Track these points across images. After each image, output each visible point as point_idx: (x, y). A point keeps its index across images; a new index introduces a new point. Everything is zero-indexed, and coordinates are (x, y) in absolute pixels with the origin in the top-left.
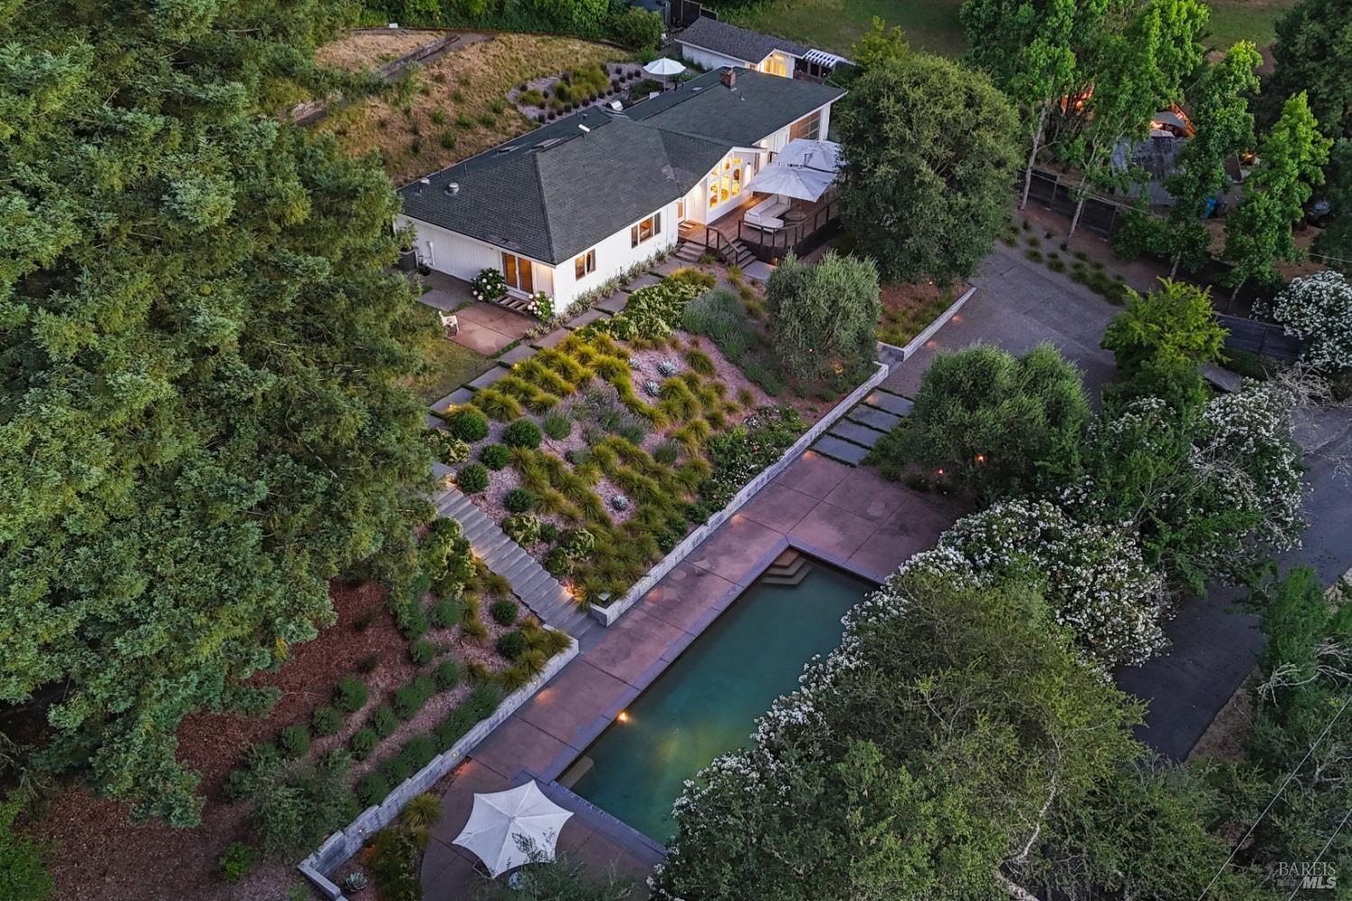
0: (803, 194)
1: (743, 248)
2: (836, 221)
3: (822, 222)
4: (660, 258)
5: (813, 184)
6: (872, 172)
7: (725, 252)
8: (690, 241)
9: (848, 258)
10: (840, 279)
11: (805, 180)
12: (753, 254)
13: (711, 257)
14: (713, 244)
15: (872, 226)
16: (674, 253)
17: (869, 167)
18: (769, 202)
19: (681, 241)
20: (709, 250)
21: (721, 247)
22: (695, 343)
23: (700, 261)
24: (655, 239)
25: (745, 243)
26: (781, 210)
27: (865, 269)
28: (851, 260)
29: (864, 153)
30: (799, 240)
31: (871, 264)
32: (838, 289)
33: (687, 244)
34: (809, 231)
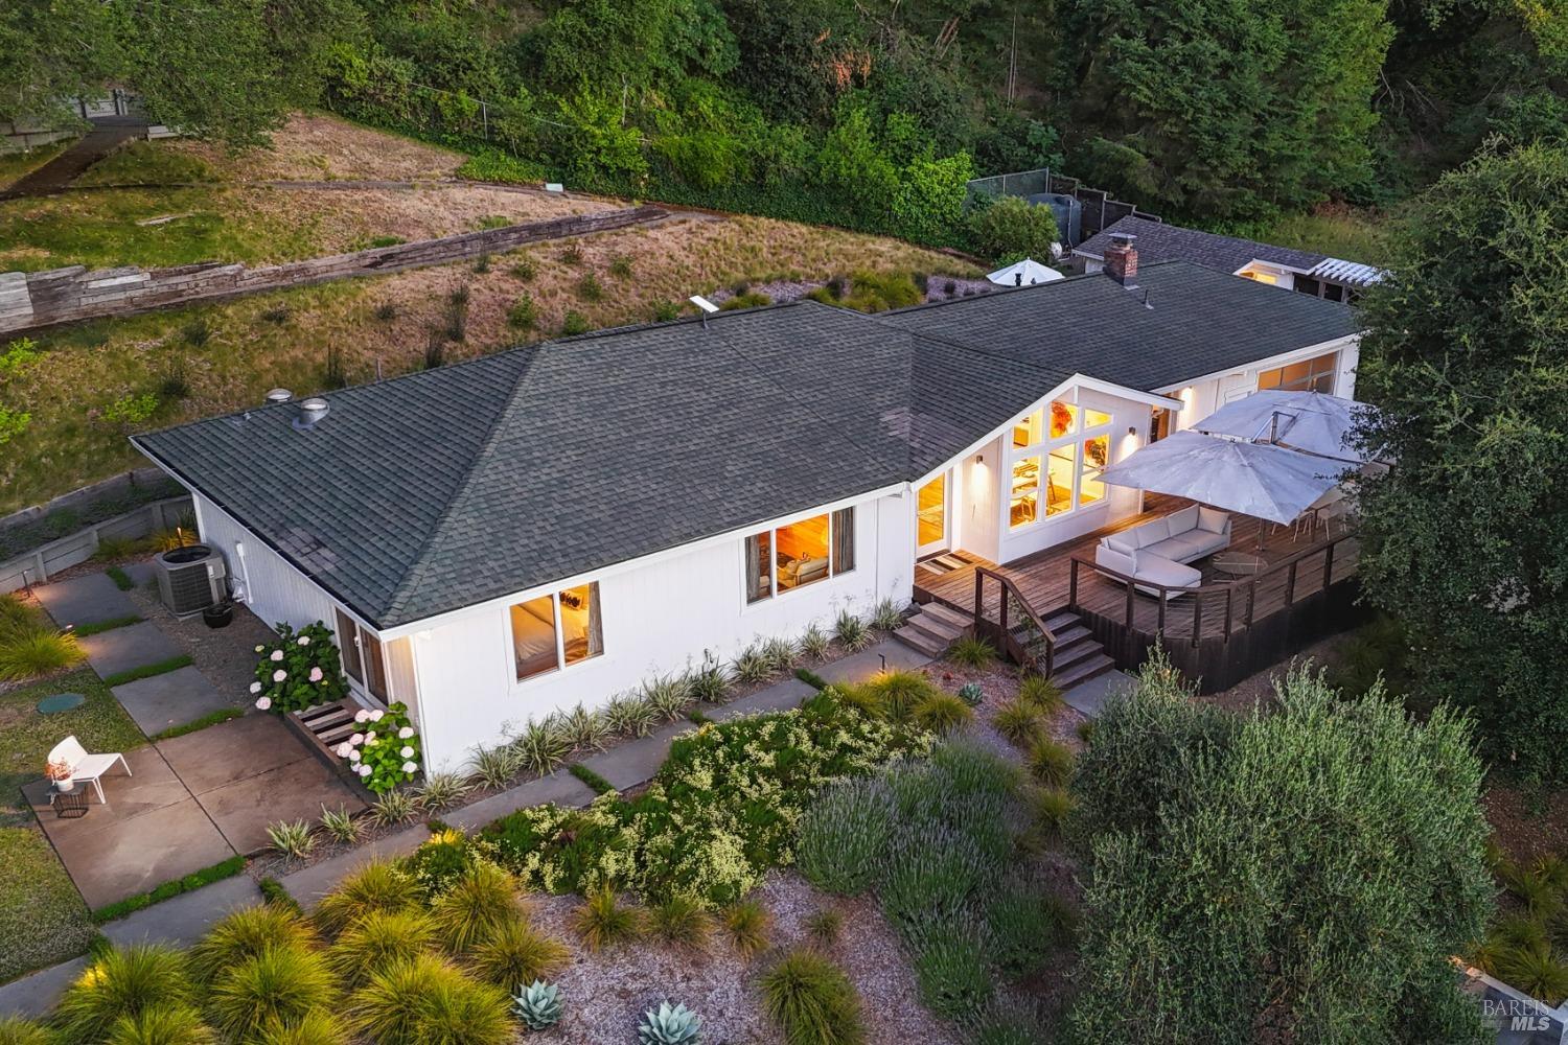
0: (1255, 501)
1: (1080, 632)
2: (1351, 586)
3: (1309, 586)
4: (847, 634)
5: (1286, 479)
6: (1465, 436)
7: (1023, 638)
8: (939, 601)
9: (1372, 701)
10: (1333, 783)
11: (1262, 467)
12: (1106, 652)
13: (982, 648)
14: (993, 614)
15: (1461, 606)
16: (888, 627)
17: (1457, 420)
18: (1175, 522)
19: (921, 597)
20: (981, 627)
21: (1012, 624)
22: (824, 930)
23: (950, 654)
24: (834, 584)
25: (1086, 619)
26: (1201, 545)
27: (1430, 750)
28: (1380, 710)
29: (1441, 379)
30: (1237, 627)
31: (1452, 732)
32: (1326, 820)
33: (932, 608)
34: (1268, 606)
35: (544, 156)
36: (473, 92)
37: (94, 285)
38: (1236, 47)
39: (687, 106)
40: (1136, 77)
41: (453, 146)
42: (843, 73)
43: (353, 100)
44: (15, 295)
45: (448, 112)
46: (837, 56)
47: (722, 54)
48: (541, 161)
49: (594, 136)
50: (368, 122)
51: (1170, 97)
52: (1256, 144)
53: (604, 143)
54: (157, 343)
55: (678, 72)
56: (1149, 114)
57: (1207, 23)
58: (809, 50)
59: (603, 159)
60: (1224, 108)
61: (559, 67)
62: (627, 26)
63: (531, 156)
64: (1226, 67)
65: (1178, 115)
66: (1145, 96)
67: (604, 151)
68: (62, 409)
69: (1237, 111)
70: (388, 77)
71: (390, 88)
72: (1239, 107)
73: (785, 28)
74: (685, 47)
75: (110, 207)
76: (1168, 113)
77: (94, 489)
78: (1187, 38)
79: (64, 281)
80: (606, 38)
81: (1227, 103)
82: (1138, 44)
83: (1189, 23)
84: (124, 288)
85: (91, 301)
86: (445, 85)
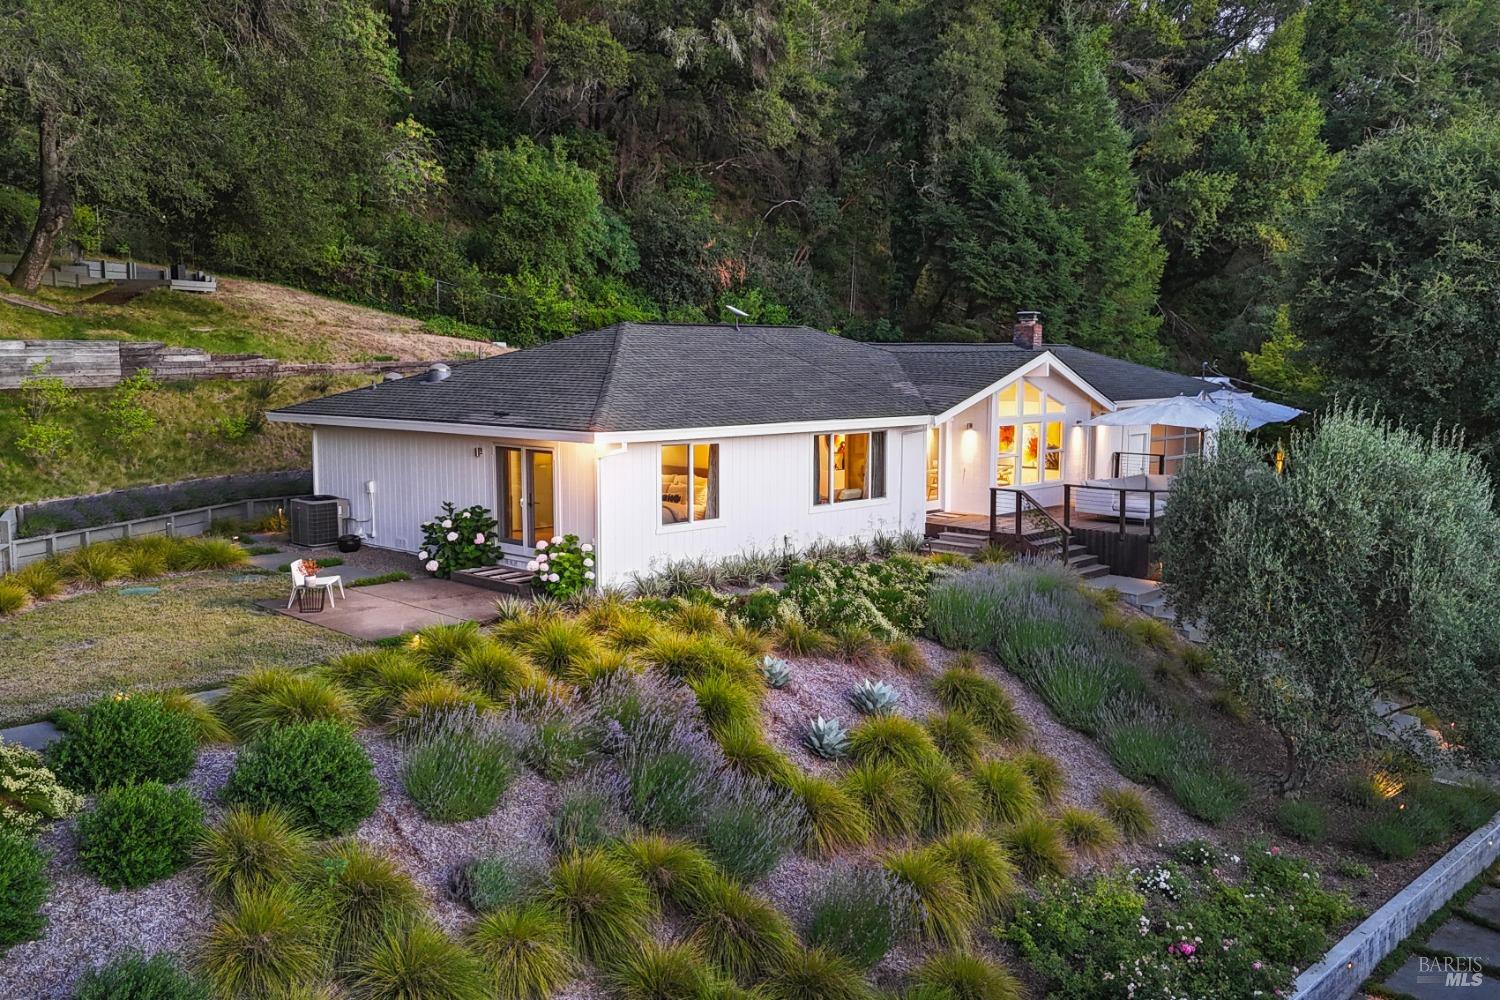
8: (953, 529)
19: (933, 532)
20: (997, 540)
24: (875, 502)
25: (1080, 538)
33: (948, 535)
35: (490, 321)
36: (430, 271)
37: (168, 359)
38: (1051, 251)
39: (598, 297)
40: (973, 270)
41: (411, 314)
42: (725, 276)
43: (325, 279)
44: (110, 358)
45: (409, 287)
46: (719, 261)
47: (626, 256)
48: (488, 326)
49: (535, 303)
50: (337, 296)
51: (1002, 287)
52: (1072, 330)
53: (542, 309)
54: (231, 395)
55: (590, 269)
56: (985, 301)
57: (1026, 229)
58: (698, 254)
59: (542, 324)
60: (1045, 298)
61: (502, 253)
62: (563, 219)
63: (479, 321)
64: (1044, 265)
65: (1009, 301)
66: (982, 286)
67: (542, 317)
68: (166, 430)
69: (1056, 300)
70: (360, 260)
71: (359, 268)
72: (1057, 297)
73: (679, 236)
74: (599, 248)
75: (163, 317)
76: (1000, 300)
77: (203, 482)
78: (1012, 241)
79: (147, 352)
80: (544, 230)
81: (1048, 294)
82: (973, 244)
83: (1014, 229)
84: (191, 365)
85: (165, 372)
86: (406, 266)
